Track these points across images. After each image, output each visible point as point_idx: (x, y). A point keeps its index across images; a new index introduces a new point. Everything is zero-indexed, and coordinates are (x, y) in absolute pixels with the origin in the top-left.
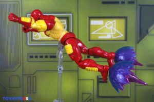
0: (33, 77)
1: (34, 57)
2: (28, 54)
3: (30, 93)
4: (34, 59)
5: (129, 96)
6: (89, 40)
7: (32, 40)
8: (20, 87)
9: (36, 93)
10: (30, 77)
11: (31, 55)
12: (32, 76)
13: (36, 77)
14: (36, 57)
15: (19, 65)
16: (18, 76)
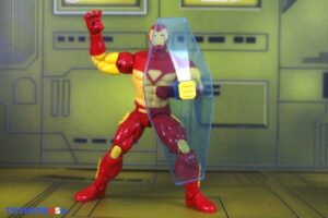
0: (64, 81)
1: (66, 39)
2: (54, 33)
3: (57, 116)
4: (67, 44)
5: (265, 123)
6: (183, 5)
7: (64, 4)
8: (35, 103)
9: (68, 115)
10: (58, 81)
11: (60, 35)
12: (61, 79)
13: (69, 81)
14: (71, 39)
15: (34, 56)
16: (31, 79)
